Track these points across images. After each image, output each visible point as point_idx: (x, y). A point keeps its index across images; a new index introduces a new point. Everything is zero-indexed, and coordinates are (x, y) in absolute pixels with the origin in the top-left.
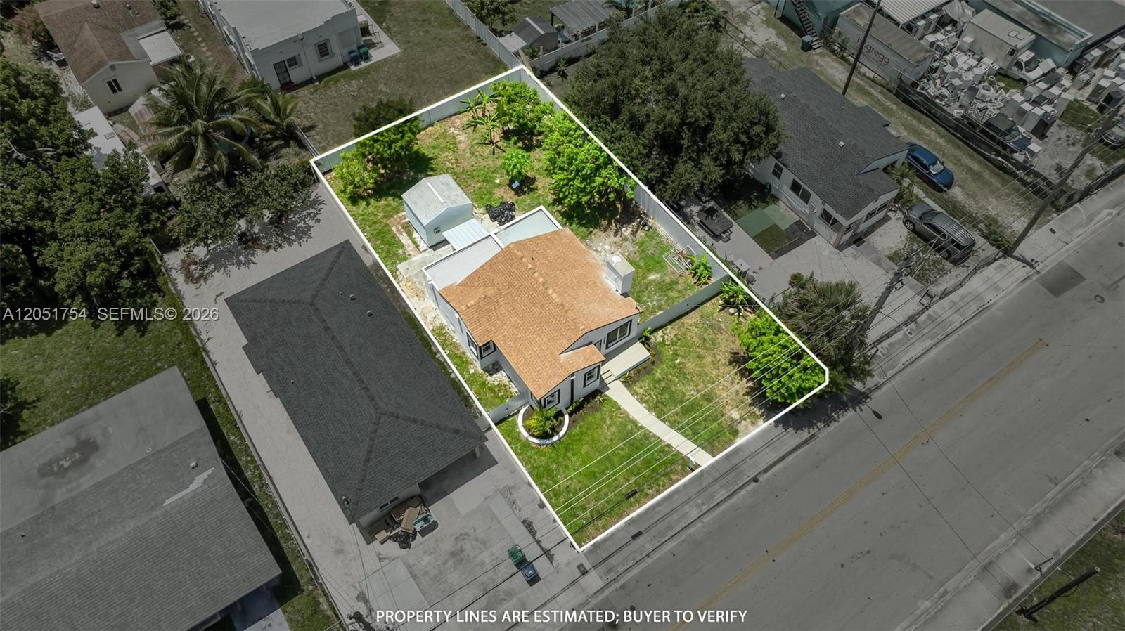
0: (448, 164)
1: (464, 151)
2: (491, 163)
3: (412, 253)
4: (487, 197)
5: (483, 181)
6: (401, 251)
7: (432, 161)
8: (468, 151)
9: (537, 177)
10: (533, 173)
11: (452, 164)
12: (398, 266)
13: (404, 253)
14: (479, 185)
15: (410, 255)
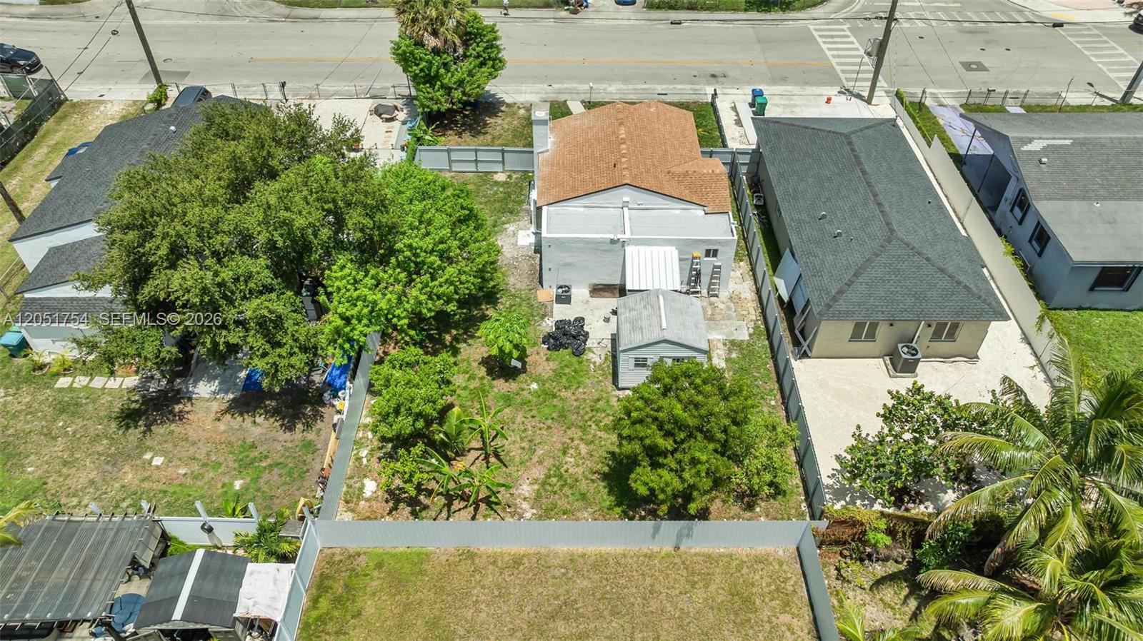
0: (584, 449)
1: (540, 462)
2: (519, 419)
3: (720, 345)
4: (567, 371)
5: (554, 396)
6: (734, 355)
7: (606, 469)
8: (535, 459)
9: (475, 364)
10: (477, 372)
11: (577, 448)
12: (747, 338)
13: (730, 351)
14: (564, 394)
15: (725, 344)
